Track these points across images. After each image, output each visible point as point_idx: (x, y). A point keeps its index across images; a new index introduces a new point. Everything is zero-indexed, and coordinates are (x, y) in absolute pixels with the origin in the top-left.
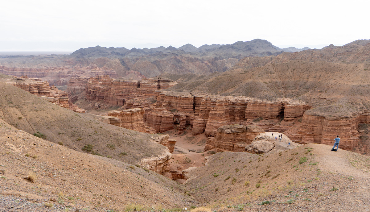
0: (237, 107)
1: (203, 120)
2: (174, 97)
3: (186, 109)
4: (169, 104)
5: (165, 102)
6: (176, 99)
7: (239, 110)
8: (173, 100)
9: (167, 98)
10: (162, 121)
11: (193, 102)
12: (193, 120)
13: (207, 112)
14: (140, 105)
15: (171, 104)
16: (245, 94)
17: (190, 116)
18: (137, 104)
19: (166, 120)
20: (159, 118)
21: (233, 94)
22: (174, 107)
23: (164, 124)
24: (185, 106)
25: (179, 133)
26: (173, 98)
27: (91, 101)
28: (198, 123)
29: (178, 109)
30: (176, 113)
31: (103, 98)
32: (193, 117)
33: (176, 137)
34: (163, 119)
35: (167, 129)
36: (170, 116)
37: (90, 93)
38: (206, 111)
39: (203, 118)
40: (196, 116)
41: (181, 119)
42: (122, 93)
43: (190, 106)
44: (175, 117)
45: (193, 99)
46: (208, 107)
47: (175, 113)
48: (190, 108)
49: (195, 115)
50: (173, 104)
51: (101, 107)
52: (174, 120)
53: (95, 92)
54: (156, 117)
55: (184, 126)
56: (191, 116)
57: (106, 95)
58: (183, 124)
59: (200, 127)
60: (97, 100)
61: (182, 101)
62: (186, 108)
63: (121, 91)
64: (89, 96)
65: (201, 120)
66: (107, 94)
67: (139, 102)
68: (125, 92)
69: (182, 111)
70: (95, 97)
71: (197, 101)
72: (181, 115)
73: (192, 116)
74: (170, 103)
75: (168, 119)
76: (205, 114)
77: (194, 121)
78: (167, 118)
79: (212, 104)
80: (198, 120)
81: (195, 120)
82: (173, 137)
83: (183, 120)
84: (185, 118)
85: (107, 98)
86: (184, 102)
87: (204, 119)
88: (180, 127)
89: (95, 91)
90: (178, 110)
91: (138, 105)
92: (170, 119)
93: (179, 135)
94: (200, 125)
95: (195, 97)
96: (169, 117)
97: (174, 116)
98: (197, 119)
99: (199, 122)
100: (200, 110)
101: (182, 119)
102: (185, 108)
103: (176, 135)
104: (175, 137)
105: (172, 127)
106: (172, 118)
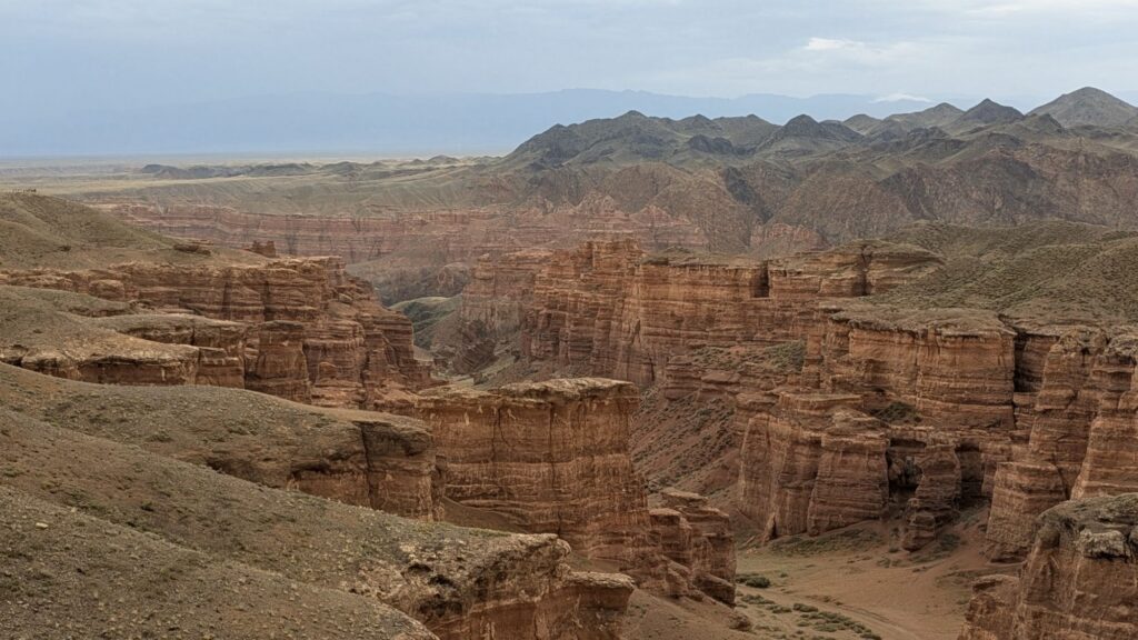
1: (1052, 467)
2: (900, 331)
3: (964, 407)
4: (869, 375)
5: (849, 363)
6: (912, 346)
8: (897, 350)
9: (860, 342)
10: (823, 469)
11: (1012, 365)
13: (1077, 422)
14: (734, 379)
15: (886, 376)
17: (985, 446)
18: (721, 376)
19: (844, 463)
20: (806, 450)
22: (899, 394)
23: (832, 484)
24: (962, 390)
25: (911, 544)
26: (896, 339)
28: (1021, 489)
29: (918, 401)
30: (903, 427)
32: (1001, 451)
33: (896, 563)
34: (826, 457)
35: (847, 515)
36: (866, 443)
38: (1073, 415)
39: (1053, 460)
40: (1017, 448)
41: (923, 461)
43: (991, 390)
44: (897, 449)
45: (1010, 345)
46: (1083, 394)
47: (897, 428)
48: (989, 398)
49: (1012, 437)
50: (892, 376)
52: (890, 463)
54: (788, 445)
55: (944, 506)
56: (989, 444)
58: (934, 492)
61: (945, 355)
62: (969, 402)
65: (1038, 472)
66: (608, 328)
67: (734, 368)
69: (944, 414)
70: (556, 341)
71: (1034, 357)
72: (931, 435)
73: (998, 446)
74: (875, 366)
75: (854, 458)
76: (1066, 435)
77: (999, 475)
78: (846, 452)
80: (1021, 472)
81: (1007, 467)
82: (879, 564)
83: (941, 467)
84: (950, 456)
85: (605, 349)
86: (953, 364)
88: (919, 510)
91: (727, 383)
92: (865, 461)
93: (915, 555)
94: (1032, 500)
95: (1022, 337)
96: (859, 450)
97: (895, 442)
98: (1016, 464)
99: (1026, 481)
100: (1039, 408)
101: (930, 463)
102: (961, 401)
103: (894, 551)
104: (887, 564)
105: (877, 505)
106: (879, 454)
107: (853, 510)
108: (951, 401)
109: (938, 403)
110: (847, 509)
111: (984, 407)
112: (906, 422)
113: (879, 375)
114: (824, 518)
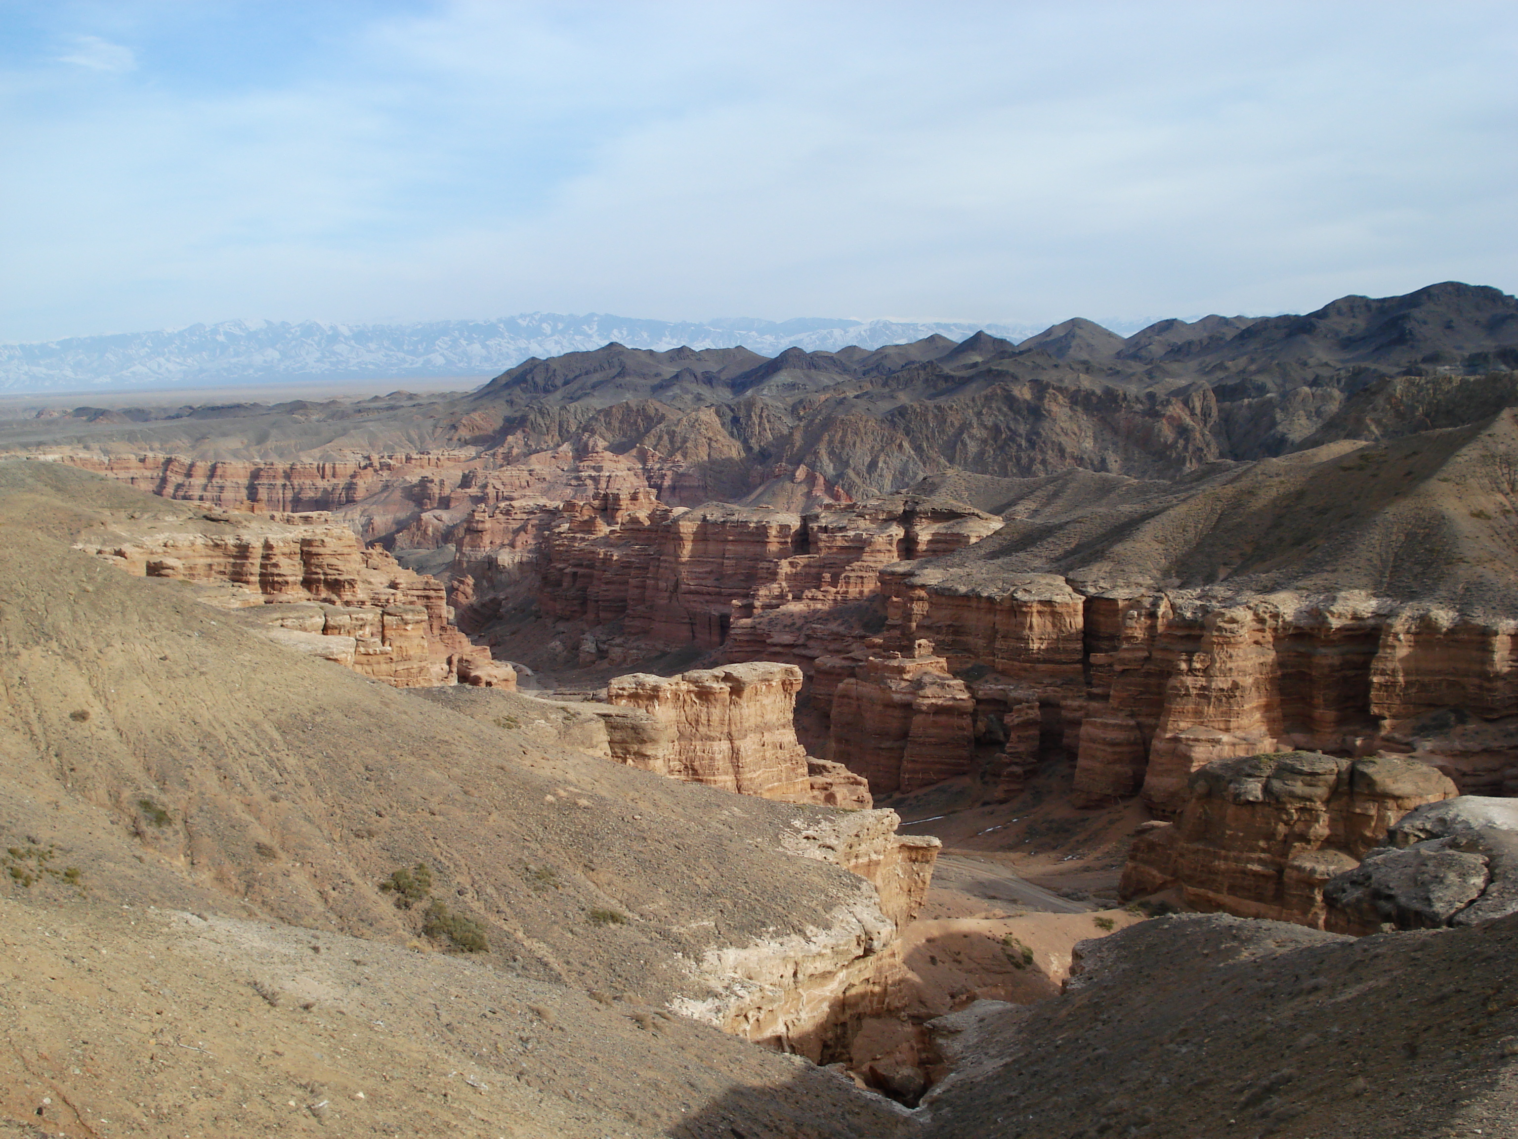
0: (1323, 650)
1: (1132, 722)
2: (978, 597)
3: (1041, 667)
4: (950, 638)
6: (989, 611)
7: (1331, 666)
8: (974, 616)
10: (914, 731)
11: (1082, 627)
12: (1077, 723)
13: (1153, 681)
14: (800, 642)
15: (964, 638)
16: (1365, 580)
17: (1063, 703)
18: (787, 639)
19: (935, 723)
20: (897, 713)
21: (1300, 584)
22: (977, 656)
23: (924, 744)
25: (1004, 796)
26: (974, 604)
27: (561, 627)
28: (1105, 742)
29: (1000, 663)
30: (987, 686)
31: (624, 609)
32: (1081, 708)
33: (991, 815)
34: (918, 719)
35: (940, 772)
36: (956, 704)
37: (559, 584)
38: (1148, 674)
39: (1132, 715)
40: (1094, 705)
41: (1011, 719)
42: (716, 583)
43: (1065, 651)
44: (980, 708)
45: (1080, 607)
46: (1157, 655)
47: (981, 689)
48: (1063, 657)
49: (1089, 695)
50: (970, 639)
51: (612, 655)
52: (975, 722)
53: (583, 576)
54: (880, 708)
55: (1031, 760)
56: (1069, 702)
57: (637, 591)
58: (1021, 748)
59: (1114, 762)
60: (591, 616)
62: (1045, 661)
63: (711, 572)
64: (555, 600)
65: (1120, 727)
66: (643, 587)
67: (800, 629)
68: (731, 576)
69: (1023, 674)
70: (584, 602)
71: (1102, 619)
72: (1013, 694)
73: (1076, 703)
74: (957, 630)
75: (943, 719)
76: (1141, 693)
77: (1084, 730)
78: (936, 714)
79: (1182, 637)
80: (1105, 726)
81: (1094, 724)
82: (974, 815)
83: (1027, 724)
84: (1035, 714)
85: (641, 608)
86: (1030, 627)
87: (1141, 719)
88: (1009, 765)
89: (581, 571)
90: (1000, 667)
91: (792, 646)
92: (956, 721)
93: (1005, 806)
94: (1114, 753)
95: (1091, 601)
96: (949, 711)
97: (979, 702)
98: (1099, 720)
99: (1111, 735)
100: (1118, 668)
101: (1016, 721)
102: (1038, 661)
103: (985, 804)
104: (981, 816)
105: (965, 762)
106: (966, 713)
107: (944, 767)
108: (1028, 661)
109: (1016, 663)
110: (938, 766)
111: (1057, 666)
112: (987, 682)
113: (958, 638)
114: (916, 776)
